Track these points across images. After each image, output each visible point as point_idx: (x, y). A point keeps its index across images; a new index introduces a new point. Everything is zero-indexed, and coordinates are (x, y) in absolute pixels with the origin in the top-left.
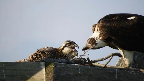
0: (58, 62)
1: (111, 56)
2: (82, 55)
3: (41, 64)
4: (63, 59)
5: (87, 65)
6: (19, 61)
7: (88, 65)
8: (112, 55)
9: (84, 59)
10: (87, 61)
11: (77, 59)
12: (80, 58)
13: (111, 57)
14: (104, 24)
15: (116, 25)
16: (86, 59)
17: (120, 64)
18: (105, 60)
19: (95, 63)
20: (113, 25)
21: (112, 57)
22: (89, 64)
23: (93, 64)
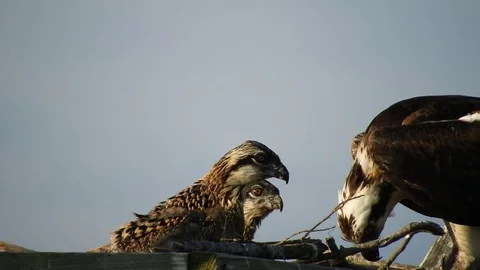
0: (230, 253)
1: (407, 233)
2: (312, 230)
3: (175, 259)
4: (246, 242)
5: (328, 264)
6: (101, 249)
7: (331, 261)
8: (409, 228)
9: (318, 242)
10: (329, 251)
11: (295, 242)
12: (303, 239)
13: (408, 236)
14: (382, 141)
15: (421, 143)
16: (324, 242)
17: (436, 259)
18: (386, 245)
19: (354, 257)
20: (414, 142)
21: (411, 236)
22: (334, 258)
23: (347, 258)
